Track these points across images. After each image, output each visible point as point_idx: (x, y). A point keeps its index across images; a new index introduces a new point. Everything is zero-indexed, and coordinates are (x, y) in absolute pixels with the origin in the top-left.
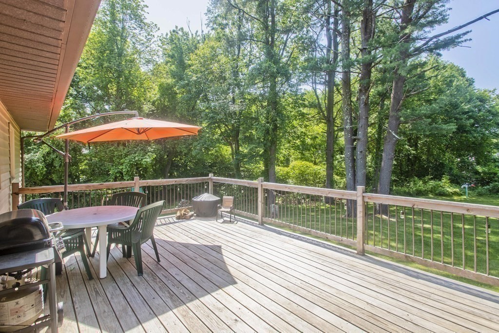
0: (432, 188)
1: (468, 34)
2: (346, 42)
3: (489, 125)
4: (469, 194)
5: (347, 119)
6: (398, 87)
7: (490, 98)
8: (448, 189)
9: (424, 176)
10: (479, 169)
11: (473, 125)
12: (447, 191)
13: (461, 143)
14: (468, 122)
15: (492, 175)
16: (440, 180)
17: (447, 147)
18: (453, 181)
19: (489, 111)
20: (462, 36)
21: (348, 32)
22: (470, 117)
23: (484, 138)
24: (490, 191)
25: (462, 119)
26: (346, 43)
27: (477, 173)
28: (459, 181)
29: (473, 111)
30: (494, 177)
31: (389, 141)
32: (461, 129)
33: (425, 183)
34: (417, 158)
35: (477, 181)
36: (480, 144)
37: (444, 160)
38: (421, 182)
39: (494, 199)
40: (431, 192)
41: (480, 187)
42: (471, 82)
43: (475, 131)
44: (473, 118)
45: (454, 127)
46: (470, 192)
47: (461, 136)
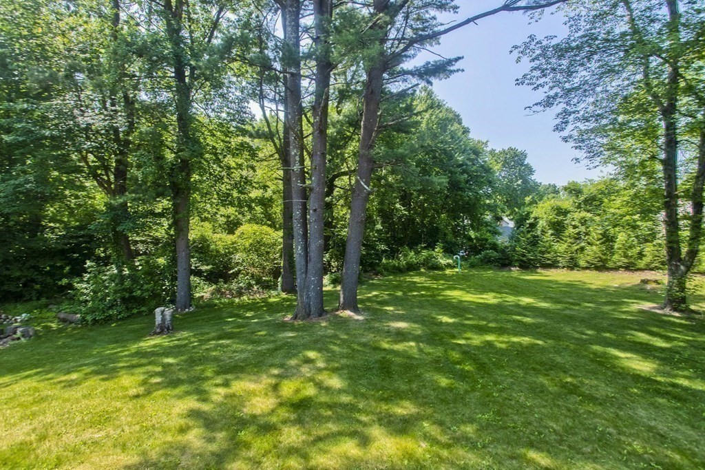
0: (424, 259)
1: (460, 61)
2: (293, 23)
3: (482, 182)
4: (461, 266)
5: (296, 155)
6: (370, 110)
7: (483, 151)
8: (441, 261)
9: (417, 245)
10: (472, 234)
11: (467, 182)
12: (440, 263)
13: (456, 203)
14: (462, 177)
15: (484, 242)
16: (433, 250)
17: (443, 208)
18: (447, 249)
19: (482, 166)
20: (453, 63)
21: (296, 8)
22: (464, 172)
23: (478, 198)
24: (482, 261)
25: (456, 173)
26: (293, 26)
27: (470, 239)
28: (453, 249)
29: (467, 165)
30: (485, 244)
31: (359, 195)
32: (454, 186)
33: (417, 253)
34: (410, 220)
35: (470, 248)
36: (475, 204)
37: (439, 224)
38: (413, 253)
39: (484, 271)
40: (423, 264)
41: (472, 257)
42: (466, 131)
43: (469, 189)
44: (467, 173)
45: (444, 180)
46: (463, 263)
47: (456, 195)
